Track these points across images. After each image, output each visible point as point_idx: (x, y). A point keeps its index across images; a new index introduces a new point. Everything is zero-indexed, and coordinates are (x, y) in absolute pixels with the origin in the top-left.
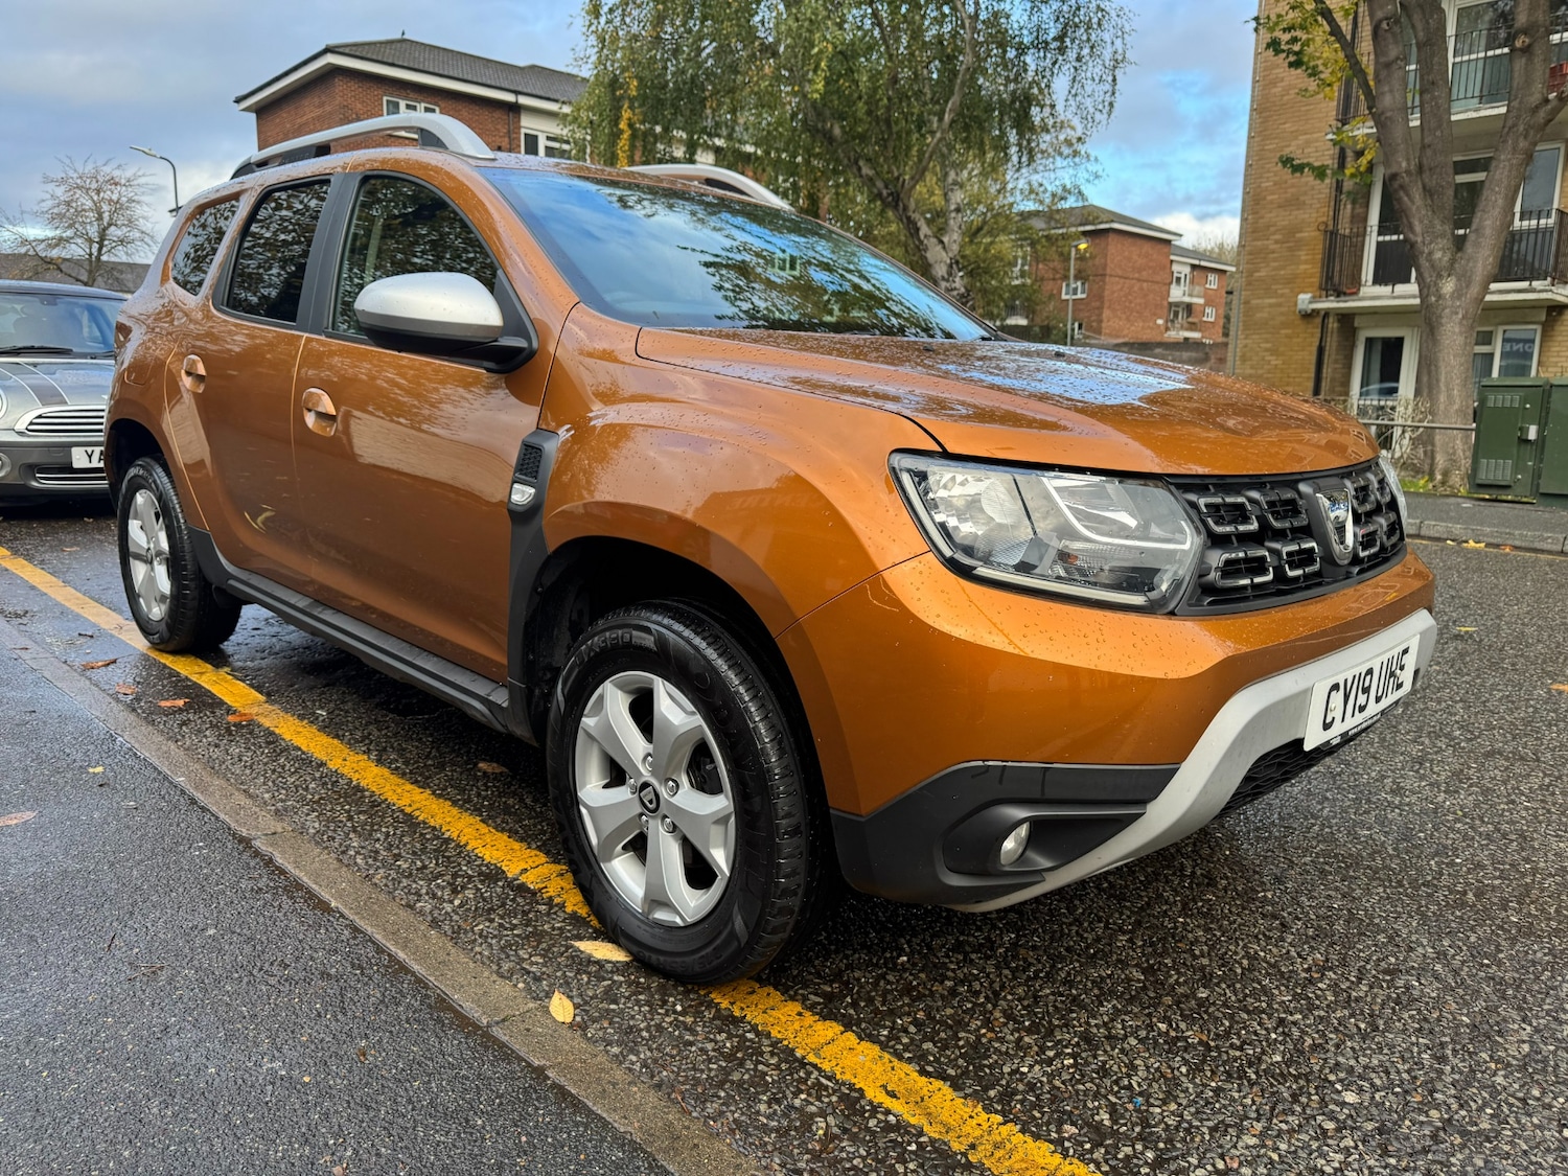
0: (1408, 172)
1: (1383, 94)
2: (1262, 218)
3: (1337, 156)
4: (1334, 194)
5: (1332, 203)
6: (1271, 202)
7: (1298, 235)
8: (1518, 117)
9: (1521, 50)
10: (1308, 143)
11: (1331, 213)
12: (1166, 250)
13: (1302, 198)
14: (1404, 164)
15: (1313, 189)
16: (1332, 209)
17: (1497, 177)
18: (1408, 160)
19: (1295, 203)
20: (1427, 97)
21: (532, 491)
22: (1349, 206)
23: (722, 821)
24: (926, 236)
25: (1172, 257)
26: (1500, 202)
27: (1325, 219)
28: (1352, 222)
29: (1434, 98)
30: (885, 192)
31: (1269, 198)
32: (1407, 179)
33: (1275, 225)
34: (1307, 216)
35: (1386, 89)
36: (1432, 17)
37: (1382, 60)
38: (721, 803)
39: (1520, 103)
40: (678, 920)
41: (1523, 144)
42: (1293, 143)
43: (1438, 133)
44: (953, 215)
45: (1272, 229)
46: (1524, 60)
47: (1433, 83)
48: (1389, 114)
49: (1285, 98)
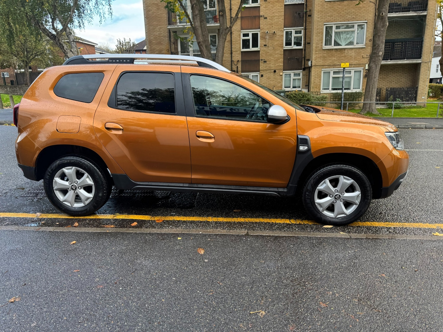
0: (202, 41)
1: (195, 22)
2: (152, 47)
3: (168, 32)
4: (169, 42)
5: (169, 44)
6: (154, 43)
7: (162, 52)
8: (223, 31)
9: (221, 15)
10: (161, 28)
11: (169, 47)
12: (94, 49)
13: (162, 42)
14: (201, 40)
15: (164, 40)
16: (169, 46)
17: (220, 44)
18: (202, 39)
19: (160, 43)
20: (202, 23)
21: (307, 147)
22: (173, 45)
23: (358, 196)
24: (66, 49)
25: (96, 51)
26: (221, 50)
27: (168, 48)
28: (174, 49)
29: (204, 24)
30: (50, 34)
31: (153, 42)
32: (202, 43)
33: (156, 49)
34: (163, 47)
35: (196, 21)
36: (200, 4)
37: (194, 14)
38: (357, 193)
39: (223, 27)
40: (345, 215)
41: (224, 37)
42: (157, 28)
43: (206, 32)
44: (73, 43)
45: (155, 50)
46: (222, 18)
47: (203, 20)
48: (197, 27)
49: (153, 15)
